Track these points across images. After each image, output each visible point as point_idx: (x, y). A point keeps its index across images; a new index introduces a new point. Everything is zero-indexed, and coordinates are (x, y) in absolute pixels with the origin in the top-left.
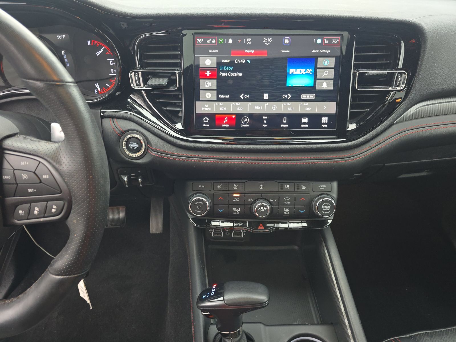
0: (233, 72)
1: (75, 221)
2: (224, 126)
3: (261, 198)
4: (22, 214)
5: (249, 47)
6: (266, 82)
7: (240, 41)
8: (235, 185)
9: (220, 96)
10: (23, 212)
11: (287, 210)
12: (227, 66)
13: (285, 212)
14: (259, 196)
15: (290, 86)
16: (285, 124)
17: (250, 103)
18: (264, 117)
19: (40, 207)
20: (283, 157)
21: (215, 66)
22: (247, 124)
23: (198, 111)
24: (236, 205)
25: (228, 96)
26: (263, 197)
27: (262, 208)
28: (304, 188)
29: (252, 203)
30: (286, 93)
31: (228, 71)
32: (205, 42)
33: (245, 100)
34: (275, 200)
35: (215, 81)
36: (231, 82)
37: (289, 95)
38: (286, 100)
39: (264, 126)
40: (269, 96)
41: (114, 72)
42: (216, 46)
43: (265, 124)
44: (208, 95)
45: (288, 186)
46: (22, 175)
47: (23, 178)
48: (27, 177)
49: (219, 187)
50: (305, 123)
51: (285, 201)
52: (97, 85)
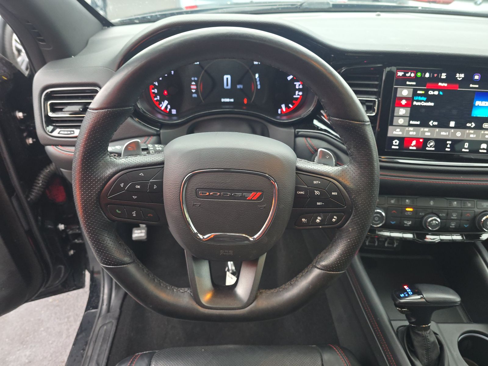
0: (426, 101)
1: (350, 229)
2: (411, 148)
3: (431, 213)
4: (305, 221)
5: (443, 81)
6: (454, 112)
7: (435, 75)
8: (407, 201)
9: (411, 122)
10: (306, 220)
11: (453, 225)
12: (422, 97)
13: (451, 225)
14: (430, 211)
15: (475, 116)
16: (466, 149)
17: (437, 130)
18: (448, 142)
19: (322, 217)
20: (462, 177)
21: (411, 96)
22: (433, 147)
23: (389, 134)
24: (408, 218)
25: (418, 123)
26: (434, 212)
27: (434, 222)
28: (469, 205)
29: (423, 217)
30: (470, 122)
31: (421, 101)
32: (404, 75)
33: (434, 126)
34: (444, 215)
35: (409, 109)
36: (423, 110)
37: (473, 123)
38: (470, 128)
39: (447, 149)
40: (455, 124)
41: (298, 95)
42: (415, 79)
43: (448, 148)
44: (401, 121)
45: (455, 203)
46: (315, 191)
47: (316, 193)
48: (319, 193)
49: (393, 202)
50: (484, 149)
51: (453, 216)
52: (283, 106)
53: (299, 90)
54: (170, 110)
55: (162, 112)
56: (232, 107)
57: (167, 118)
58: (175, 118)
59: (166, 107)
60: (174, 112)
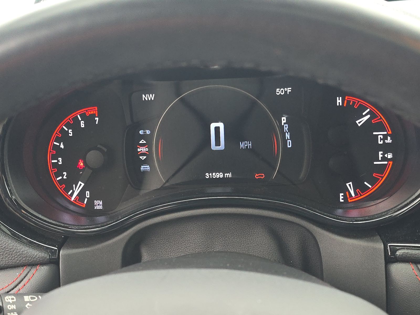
41: (383, 159)
52: (350, 186)
53: (386, 148)
54: (91, 201)
55: (72, 207)
56: (229, 190)
57: (84, 220)
58: (101, 219)
59: (81, 195)
60: (99, 205)
